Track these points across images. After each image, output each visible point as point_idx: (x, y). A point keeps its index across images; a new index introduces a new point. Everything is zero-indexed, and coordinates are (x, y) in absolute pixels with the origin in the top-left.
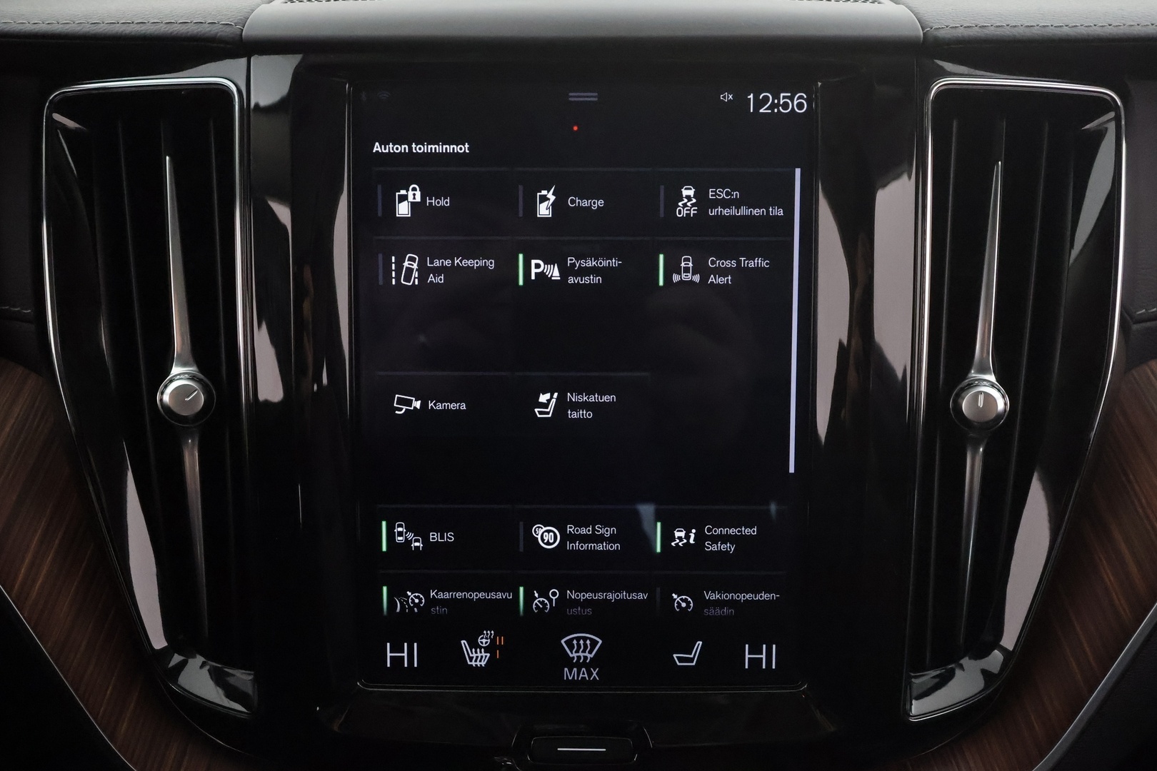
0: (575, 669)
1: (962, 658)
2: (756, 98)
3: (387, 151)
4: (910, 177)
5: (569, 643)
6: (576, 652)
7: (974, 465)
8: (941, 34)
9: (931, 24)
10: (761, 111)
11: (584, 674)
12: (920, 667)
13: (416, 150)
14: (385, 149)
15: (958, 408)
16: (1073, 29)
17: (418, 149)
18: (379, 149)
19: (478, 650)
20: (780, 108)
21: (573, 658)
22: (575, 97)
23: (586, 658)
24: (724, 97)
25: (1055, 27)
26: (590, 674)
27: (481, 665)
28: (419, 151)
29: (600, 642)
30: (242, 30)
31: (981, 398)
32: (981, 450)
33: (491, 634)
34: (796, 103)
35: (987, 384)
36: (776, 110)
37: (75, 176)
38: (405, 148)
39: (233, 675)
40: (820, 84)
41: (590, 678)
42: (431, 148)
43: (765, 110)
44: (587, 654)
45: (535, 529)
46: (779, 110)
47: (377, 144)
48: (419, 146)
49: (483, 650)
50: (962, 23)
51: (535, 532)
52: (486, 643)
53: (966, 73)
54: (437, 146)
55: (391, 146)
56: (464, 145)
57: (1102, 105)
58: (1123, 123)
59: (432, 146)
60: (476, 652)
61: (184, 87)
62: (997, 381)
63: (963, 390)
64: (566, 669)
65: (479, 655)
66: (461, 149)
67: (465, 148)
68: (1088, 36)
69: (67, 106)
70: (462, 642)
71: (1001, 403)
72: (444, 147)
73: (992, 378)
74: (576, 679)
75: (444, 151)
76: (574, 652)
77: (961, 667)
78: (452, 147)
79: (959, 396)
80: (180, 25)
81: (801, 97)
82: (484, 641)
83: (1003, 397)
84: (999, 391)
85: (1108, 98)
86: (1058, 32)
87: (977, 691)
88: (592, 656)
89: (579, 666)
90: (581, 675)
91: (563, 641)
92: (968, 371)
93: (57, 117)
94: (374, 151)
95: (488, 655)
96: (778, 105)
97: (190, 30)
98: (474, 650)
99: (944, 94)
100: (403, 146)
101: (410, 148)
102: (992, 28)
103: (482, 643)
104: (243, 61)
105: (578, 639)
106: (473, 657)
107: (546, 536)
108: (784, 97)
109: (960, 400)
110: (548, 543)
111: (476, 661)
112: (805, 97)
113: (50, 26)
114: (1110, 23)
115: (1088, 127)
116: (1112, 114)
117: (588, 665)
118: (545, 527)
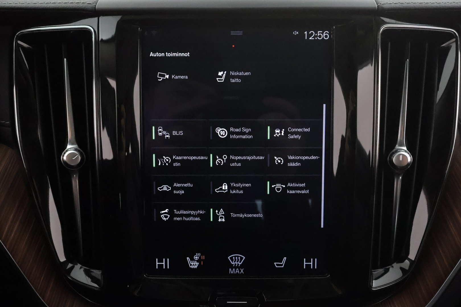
0: (234, 269)
1: (393, 263)
2: (308, 33)
3: (156, 56)
4: (372, 65)
5: (231, 258)
6: (234, 262)
7: (398, 184)
8: (385, 6)
9: (381, 2)
10: (310, 39)
11: (237, 271)
12: (376, 267)
13: (167, 55)
14: (155, 55)
15: (391, 161)
16: (439, 4)
17: (168, 55)
18: (152, 55)
19: (194, 261)
20: (318, 37)
21: (233, 264)
22: (233, 33)
23: (238, 264)
24: (295, 33)
25: (432, 3)
26: (240, 271)
27: (195, 268)
28: (169, 56)
29: (244, 258)
30: (96, 6)
31: (401, 157)
32: (401, 178)
33: (199, 255)
34: (324, 35)
35: (403, 151)
36: (316, 38)
37: (27, 69)
38: (163, 55)
39: (93, 272)
40: (334, 27)
41: (240, 273)
42: (174, 55)
43: (312, 38)
44: (239, 263)
45: (217, 130)
46: (317, 38)
47: (152, 53)
48: (169, 54)
49: (196, 261)
50: (393, 2)
51: (217, 131)
52: (197, 258)
53: (395, 23)
54: (176, 54)
55: (157, 53)
56: (187, 53)
57: (450, 36)
58: (459, 43)
59: (174, 54)
60: (193, 262)
61: (72, 30)
62: (407, 150)
63: (394, 153)
64: (230, 269)
65: (194, 263)
66: (186, 55)
67: (188, 54)
68: (445, 7)
69: (23, 38)
70: (187, 258)
71: (409, 159)
72: (179, 54)
73: (405, 148)
74: (234, 273)
75: (179, 56)
76: (233, 262)
77: (393, 267)
78: (182, 54)
79: (392, 155)
80: (70, 4)
81: (326, 33)
82: (196, 258)
83: (410, 156)
84: (408, 154)
85: (453, 33)
86: (433, 5)
87: (400, 277)
88: (241, 263)
89: (235, 268)
90: (236, 272)
91: (229, 258)
92: (395, 146)
93: (19, 42)
94: (150, 56)
95: (198, 263)
96: (317, 36)
97: (74, 6)
98: (192, 261)
99: (386, 31)
100: (162, 54)
101: (165, 55)
102: (406, 4)
103: (195, 258)
104: (96, 18)
105: (235, 257)
106: (192, 264)
107: (221, 132)
108: (319, 33)
109: (392, 158)
110: (222, 136)
111: (193, 266)
112: (328, 33)
113: (16, 5)
114: (454, 2)
115: (444, 45)
116: (454, 40)
117: (240, 267)
118: (221, 128)
